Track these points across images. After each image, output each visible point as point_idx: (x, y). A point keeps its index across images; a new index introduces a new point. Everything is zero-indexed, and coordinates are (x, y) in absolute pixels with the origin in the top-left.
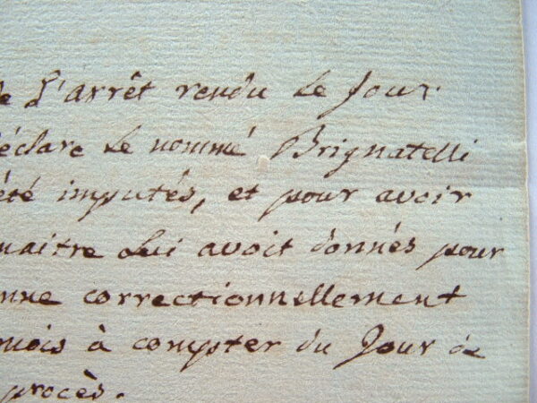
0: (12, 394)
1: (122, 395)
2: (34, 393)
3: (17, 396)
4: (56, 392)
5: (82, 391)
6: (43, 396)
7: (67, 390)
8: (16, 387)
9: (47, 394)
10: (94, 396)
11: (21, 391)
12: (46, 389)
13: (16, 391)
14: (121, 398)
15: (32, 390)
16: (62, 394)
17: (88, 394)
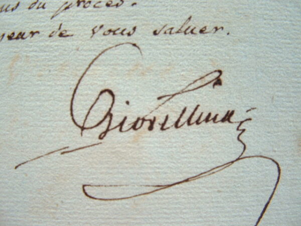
0: (63, 8)
1: (135, 4)
2: (78, 5)
3: (67, 8)
4: (93, 4)
5: (110, 3)
6: (84, 7)
7: (100, 2)
8: (67, 3)
9: (86, 6)
10: (117, 5)
11: (70, 5)
12: (86, 2)
13: (66, 6)
14: (135, 6)
15: (77, 4)
16: (97, 5)
17: (113, 4)
